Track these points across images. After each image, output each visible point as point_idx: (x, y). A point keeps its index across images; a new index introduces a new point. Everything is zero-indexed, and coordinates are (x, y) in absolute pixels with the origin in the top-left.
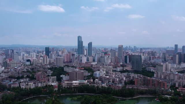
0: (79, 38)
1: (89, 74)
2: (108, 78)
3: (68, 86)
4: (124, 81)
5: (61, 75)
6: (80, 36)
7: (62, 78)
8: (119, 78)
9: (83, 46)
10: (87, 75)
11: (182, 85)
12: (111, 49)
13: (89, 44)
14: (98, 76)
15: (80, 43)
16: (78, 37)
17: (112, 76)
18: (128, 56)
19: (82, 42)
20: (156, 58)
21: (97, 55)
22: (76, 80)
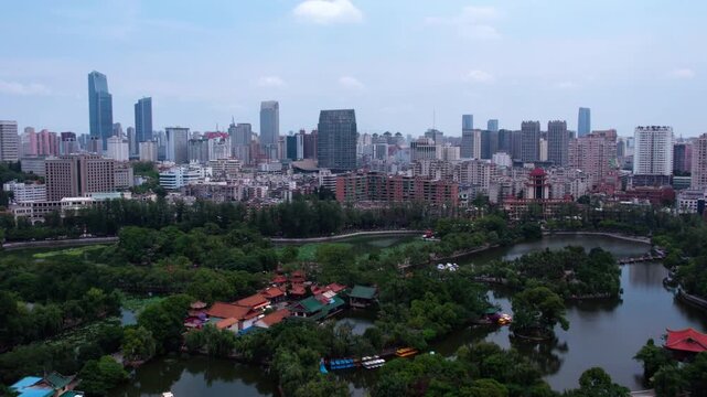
0: (96, 80)
1: (141, 181)
2: (223, 187)
3: (38, 219)
4: (290, 193)
5: (6, 181)
6: (97, 75)
7: (11, 195)
8: (271, 185)
9: (114, 122)
10: (131, 185)
11: (511, 193)
12: (232, 126)
13: (138, 107)
14: (179, 183)
15: (100, 105)
16: (91, 77)
17: (241, 182)
18: (299, 137)
19: (108, 99)
20: (400, 149)
21: (172, 133)
22: (80, 195)
